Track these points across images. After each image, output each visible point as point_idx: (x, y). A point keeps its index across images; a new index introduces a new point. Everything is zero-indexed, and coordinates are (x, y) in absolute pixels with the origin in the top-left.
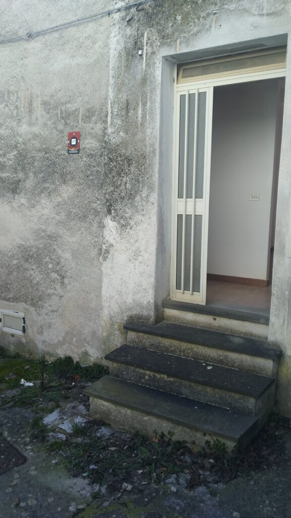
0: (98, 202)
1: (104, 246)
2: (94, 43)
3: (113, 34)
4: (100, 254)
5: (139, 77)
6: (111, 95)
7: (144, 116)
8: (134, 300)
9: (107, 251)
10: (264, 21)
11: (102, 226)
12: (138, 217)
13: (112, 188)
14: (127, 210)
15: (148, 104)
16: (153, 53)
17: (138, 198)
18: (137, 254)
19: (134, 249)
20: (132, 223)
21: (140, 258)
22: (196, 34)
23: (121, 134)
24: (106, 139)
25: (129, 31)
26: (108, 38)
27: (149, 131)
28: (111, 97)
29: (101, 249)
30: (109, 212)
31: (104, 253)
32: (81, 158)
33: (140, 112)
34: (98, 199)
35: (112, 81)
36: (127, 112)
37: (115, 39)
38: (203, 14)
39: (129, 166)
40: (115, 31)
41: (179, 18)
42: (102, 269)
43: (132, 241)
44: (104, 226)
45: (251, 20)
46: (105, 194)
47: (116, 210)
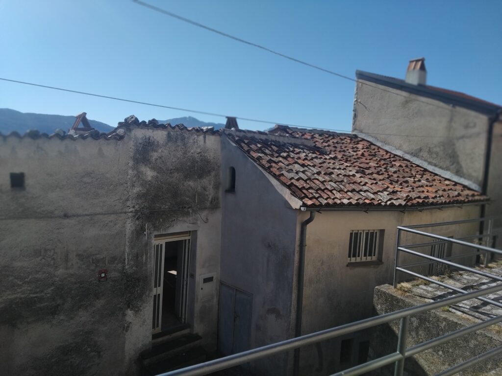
0: (122, 304)
1: (126, 325)
2: (115, 224)
3: (128, 222)
4: (124, 330)
5: (144, 243)
6: (127, 250)
7: (146, 259)
8: (142, 345)
9: (128, 327)
10: (191, 225)
11: (124, 315)
12: (145, 305)
13: (130, 295)
14: (139, 303)
15: (149, 254)
16: (151, 233)
17: (144, 296)
18: (144, 321)
19: (142, 320)
20: (141, 308)
21: (146, 323)
22: (169, 227)
23: (134, 268)
24: (125, 271)
25: (137, 222)
26: (125, 223)
27: (149, 266)
28: (127, 251)
29: (124, 327)
30: (129, 307)
31: (126, 328)
32: (108, 283)
33: (144, 258)
34: (122, 302)
35: (128, 244)
36: (137, 258)
37: (130, 224)
38: (171, 220)
39: (139, 282)
40: (129, 221)
41: (161, 220)
42: (126, 336)
43: (141, 317)
44: (126, 315)
45: (187, 224)
46: (126, 298)
47: (132, 305)
